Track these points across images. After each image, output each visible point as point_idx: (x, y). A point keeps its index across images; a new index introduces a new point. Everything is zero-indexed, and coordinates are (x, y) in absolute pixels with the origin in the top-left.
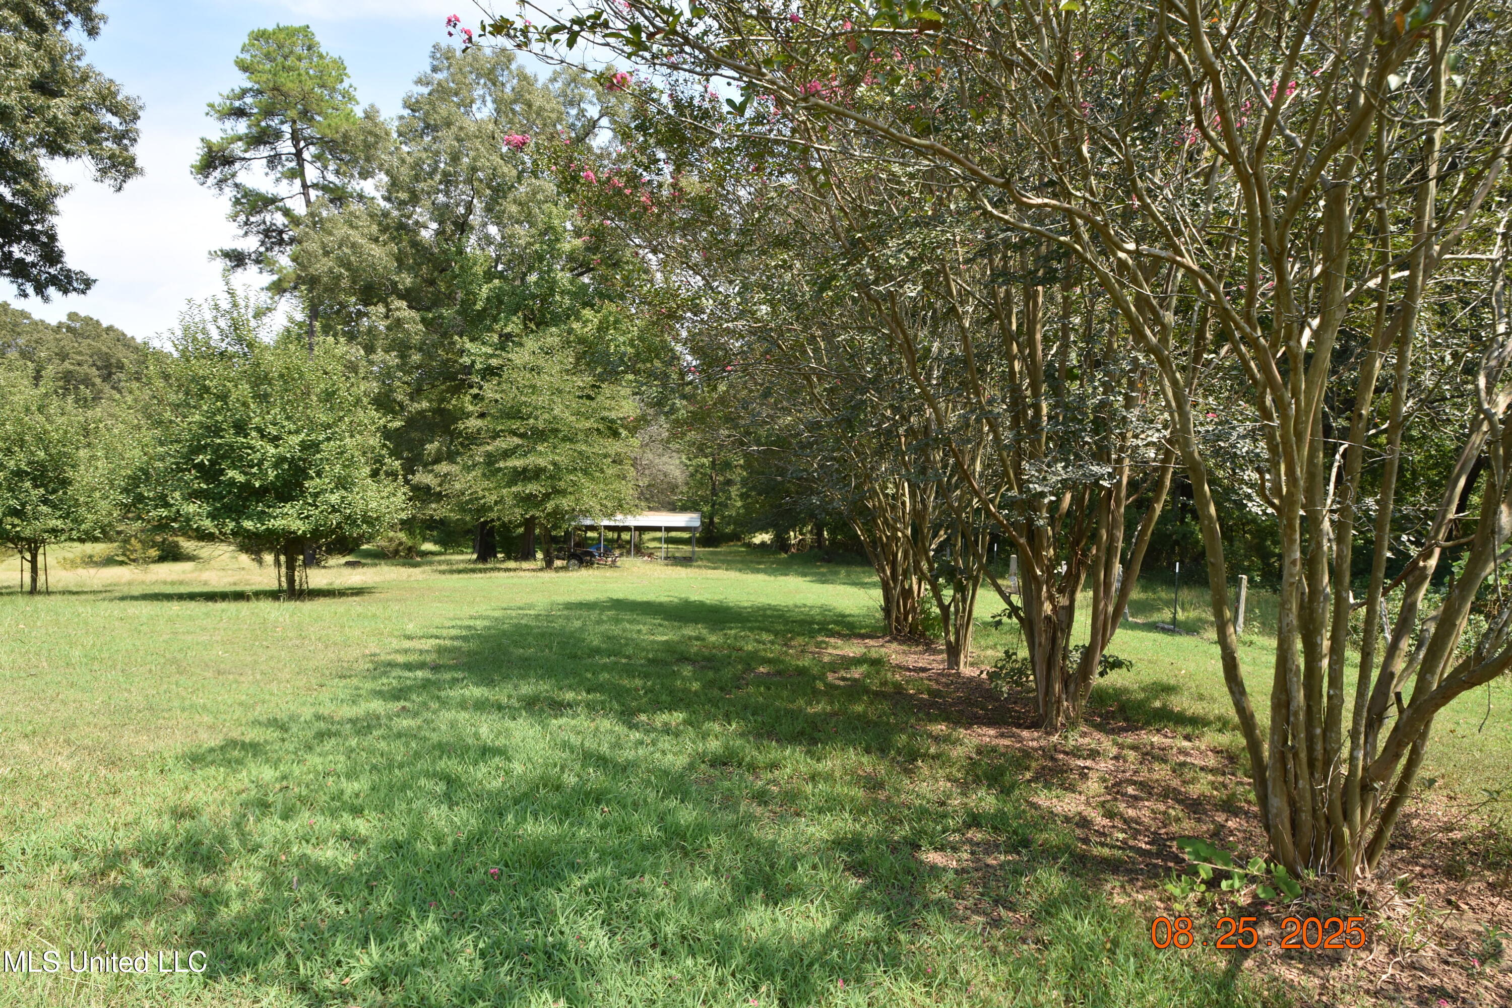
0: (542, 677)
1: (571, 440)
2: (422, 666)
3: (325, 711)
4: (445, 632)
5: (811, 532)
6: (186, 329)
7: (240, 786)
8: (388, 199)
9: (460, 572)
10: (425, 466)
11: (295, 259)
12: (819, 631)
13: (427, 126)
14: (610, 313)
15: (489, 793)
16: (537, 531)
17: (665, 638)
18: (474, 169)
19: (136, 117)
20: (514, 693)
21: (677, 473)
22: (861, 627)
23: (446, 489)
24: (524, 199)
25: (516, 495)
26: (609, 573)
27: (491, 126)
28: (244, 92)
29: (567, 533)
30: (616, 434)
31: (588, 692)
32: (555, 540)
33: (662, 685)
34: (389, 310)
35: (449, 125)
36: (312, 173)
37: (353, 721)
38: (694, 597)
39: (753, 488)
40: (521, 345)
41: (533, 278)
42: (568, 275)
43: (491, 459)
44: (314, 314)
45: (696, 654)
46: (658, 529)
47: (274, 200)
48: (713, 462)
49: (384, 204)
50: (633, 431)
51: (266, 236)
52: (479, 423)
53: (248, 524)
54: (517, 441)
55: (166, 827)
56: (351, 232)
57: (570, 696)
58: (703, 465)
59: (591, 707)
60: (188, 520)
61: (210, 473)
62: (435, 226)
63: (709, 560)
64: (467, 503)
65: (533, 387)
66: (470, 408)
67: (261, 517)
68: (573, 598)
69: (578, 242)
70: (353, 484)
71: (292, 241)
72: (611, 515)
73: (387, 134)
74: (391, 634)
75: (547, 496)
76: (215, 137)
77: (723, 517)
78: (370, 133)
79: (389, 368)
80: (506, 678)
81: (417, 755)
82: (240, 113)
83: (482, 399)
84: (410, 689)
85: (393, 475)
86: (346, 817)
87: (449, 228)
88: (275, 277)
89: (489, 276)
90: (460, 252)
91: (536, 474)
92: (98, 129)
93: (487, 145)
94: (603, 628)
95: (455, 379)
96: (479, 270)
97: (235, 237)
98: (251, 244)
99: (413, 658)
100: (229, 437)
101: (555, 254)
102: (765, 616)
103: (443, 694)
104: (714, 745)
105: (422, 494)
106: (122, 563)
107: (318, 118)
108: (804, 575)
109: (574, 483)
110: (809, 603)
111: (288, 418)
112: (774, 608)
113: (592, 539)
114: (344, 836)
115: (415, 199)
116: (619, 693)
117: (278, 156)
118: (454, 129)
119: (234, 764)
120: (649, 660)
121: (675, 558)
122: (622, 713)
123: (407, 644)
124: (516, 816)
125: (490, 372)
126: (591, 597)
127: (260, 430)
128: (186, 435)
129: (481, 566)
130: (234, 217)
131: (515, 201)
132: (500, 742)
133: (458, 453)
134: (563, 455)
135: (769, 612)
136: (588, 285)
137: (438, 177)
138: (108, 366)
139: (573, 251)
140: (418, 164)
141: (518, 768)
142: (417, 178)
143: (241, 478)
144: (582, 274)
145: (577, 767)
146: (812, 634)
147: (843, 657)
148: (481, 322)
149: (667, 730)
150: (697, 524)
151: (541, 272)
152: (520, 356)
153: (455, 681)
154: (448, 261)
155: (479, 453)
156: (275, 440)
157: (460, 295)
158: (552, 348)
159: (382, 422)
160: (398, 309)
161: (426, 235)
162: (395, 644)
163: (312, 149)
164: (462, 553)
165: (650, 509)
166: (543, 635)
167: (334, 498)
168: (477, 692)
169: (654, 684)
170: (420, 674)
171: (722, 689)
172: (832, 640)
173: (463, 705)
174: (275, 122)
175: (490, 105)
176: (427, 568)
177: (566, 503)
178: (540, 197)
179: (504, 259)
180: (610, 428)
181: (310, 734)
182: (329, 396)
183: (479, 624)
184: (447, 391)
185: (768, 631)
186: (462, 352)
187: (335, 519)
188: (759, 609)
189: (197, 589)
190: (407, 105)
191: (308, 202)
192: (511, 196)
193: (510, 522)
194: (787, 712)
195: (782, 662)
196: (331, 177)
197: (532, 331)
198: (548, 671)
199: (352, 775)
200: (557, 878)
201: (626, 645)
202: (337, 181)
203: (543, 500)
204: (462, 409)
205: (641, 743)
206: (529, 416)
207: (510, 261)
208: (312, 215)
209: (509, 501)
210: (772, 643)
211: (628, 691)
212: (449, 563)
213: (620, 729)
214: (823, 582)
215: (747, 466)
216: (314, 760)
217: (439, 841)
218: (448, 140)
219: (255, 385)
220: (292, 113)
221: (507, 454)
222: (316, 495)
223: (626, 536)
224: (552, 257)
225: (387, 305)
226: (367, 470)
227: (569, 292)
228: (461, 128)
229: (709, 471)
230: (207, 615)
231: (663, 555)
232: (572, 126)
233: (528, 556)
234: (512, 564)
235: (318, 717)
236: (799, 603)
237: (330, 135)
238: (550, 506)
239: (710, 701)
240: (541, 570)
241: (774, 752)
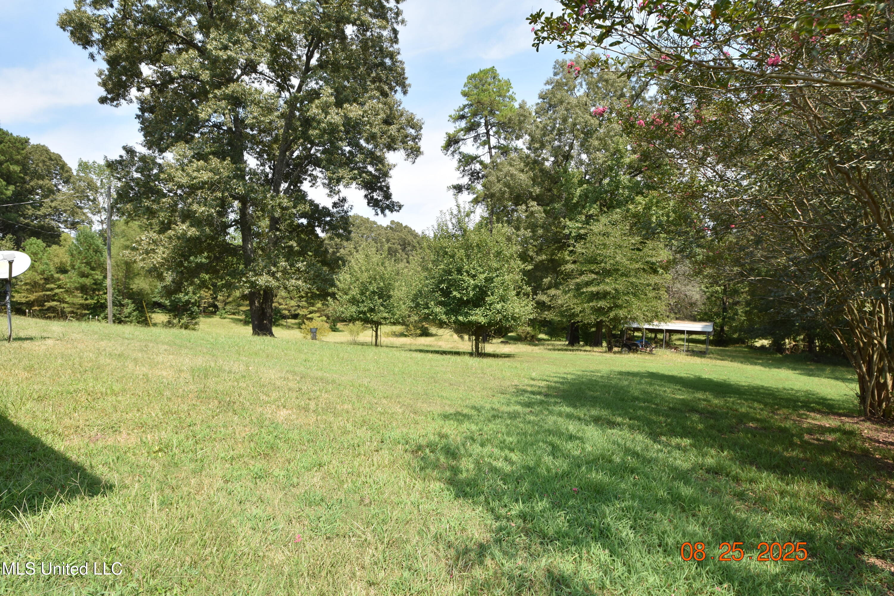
0: (603, 408)
1: (626, 276)
2: (540, 393)
3: (496, 406)
4: (551, 379)
5: (803, 340)
6: (439, 225)
7: (462, 430)
8: (529, 148)
9: (559, 350)
10: (543, 291)
11: (484, 186)
12: (802, 407)
13: (550, 106)
14: (654, 197)
15: (573, 456)
16: (604, 330)
17: (681, 397)
18: (575, 125)
19: (421, 128)
20: (587, 413)
21: (698, 296)
22: (840, 409)
23: (553, 304)
24: (602, 136)
25: (592, 308)
26: (648, 357)
27: (585, 99)
28: (465, 106)
29: (622, 331)
30: (655, 272)
31: (630, 419)
32: (614, 336)
33: (678, 422)
34: (528, 207)
35: (561, 102)
36: (493, 141)
37: (509, 413)
38: (705, 376)
39: (756, 307)
40: (598, 221)
41: (606, 181)
42: (628, 177)
43: (578, 287)
44: (492, 213)
45: (703, 409)
46: (682, 332)
47: (476, 158)
48: (725, 290)
49: (527, 151)
50: (666, 269)
51: (472, 176)
52: (573, 266)
53: (461, 318)
54: (594, 276)
55: (437, 440)
56: (511, 168)
57: (619, 419)
58: (717, 292)
59: (631, 428)
60: (436, 315)
61: (446, 293)
62: (552, 159)
63: (718, 354)
64: (564, 311)
65: (604, 245)
66: (568, 258)
67: (466, 315)
68: (624, 370)
69: (635, 156)
70: (508, 300)
71: (483, 176)
72: (650, 322)
73: (530, 114)
74: (524, 377)
75: (610, 309)
76: (451, 131)
77: (731, 327)
78: (522, 115)
79: (526, 238)
80: (583, 405)
81: (538, 433)
82: (462, 117)
83: (575, 253)
84: (534, 403)
85: (527, 295)
86: (507, 451)
87: (560, 158)
88: (475, 196)
89: (581, 183)
90: (566, 171)
91: (604, 295)
92: (406, 136)
93: (583, 110)
94: (643, 386)
95: (560, 242)
96: (575, 180)
97: (459, 178)
98: (465, 181)
99: (535, 389)
100: (455, 276)
101: (619, 164)
102: (758, 393)
103: (550, 408)
104: (710, 461)
105: (541, 306)
106: (406, 336)
107: (497, 113)
108: (794, 369)
109: (627, 301)
110: (796, 387)
111: (480, 266)
112: (766, 389)
113: (638, 337)
114: (506, 459)
115: (543, 146)
116: (649, 423)
117: (479, 135)
118: (565, 104)
119: (460, 422)
120: (670, 408)
121: (693, 351)
122: (651, 434)
123: (532, 382)
124: (587, 468)
125: (580, 237)
126: (635, 370)
127: (467, 272)
128: (437, 275)
129: (570, 348)
130: (458, 169)
131: (597, 138)
132: (580, 434)
133: (561, 284)
134: (621, 284)
135: (761, 391)
136: (641, 181)
137: (555, 132)
138: (404, 244)
139: (631, 162)
140: (545, 127)
141: (589, 448)
142: (544, 135)
143: (458, 296)
144: (636, 175)
145: (622, 454)
146: (795, 408)
147: (820, 427)
148: (576, 209)
149: (678, 447)
150: (710, 329)
151: (611, 177)
152: (597, 227)
153: (556, 403)
154: (559, 178)
155: (572, 284)
156: (474, 277)
157: (565, 195)
158: (616, 221)
159: (523, 266)
160: (532, 206)
161: (547, 164)
162: (526, 382)
163: (494, 129)
164: (560, 340)
165: (677, 319)
166: (605, 386)
167: (499, 306)
168: (568, 410)
169: (672, 422)
170: (538, 397)
171: (719, 431)
172: (812, 414)
173: (560, 414)
174: (477, 119)
175: (585, 87)
176: (542, 347)
177: (621, 313)
178: (612, 133)
179: (590, 173)
180: (651, 268)
181: (490, 415)
182: (498, 254)
183: (569, 377)
184: (556, 249)
185: (759, 402)
186: (564, 227)
187: (499, 317)
188: (754, 388)
189: (437, 349)
190: (542, 97)
191: (491, 156)
192: (595, 136)
193: (588, 324)
194: (766, 451)
195: (768, 422)
196: (502, 142)
197: (605, 212)
198: (607, 405)
199: (508, 434)
200: (607, 501)
201: (656, 397)
202: (505, 143)
203: (608, 311)
204: (563, 259)
205: (662, 451)
206: (601, 262)
207: (593, 173)
208: (493, 162)
209: (588, 311)
210: (762, 410)
211: (655, 423)
212: (553, 345)
213: (649, 442)
214: (810, 375)
215: (752, 293)
216: (491, 426)
217: (548, 470)
218: (561, 111)
219: (466, 250)
220: (486, 113)
221: (588, 284)
222: (491, 305)
223: (660, 336)
224: (618, 167)
225: (527, 205)
226: (514, 293)
227: (628, 187)
228: (568, 103)
229: (721, 296)
230: (444, 360)
231: (685, 349)
232: (633, 88)
233: (597, 343)
234: (588, 348)
235: (493, 409)
236: (787, 387)
237: (502, 120)
238: (612, 315)
239: (709, 436)
240: (606, 352)
241: (753, 472)
